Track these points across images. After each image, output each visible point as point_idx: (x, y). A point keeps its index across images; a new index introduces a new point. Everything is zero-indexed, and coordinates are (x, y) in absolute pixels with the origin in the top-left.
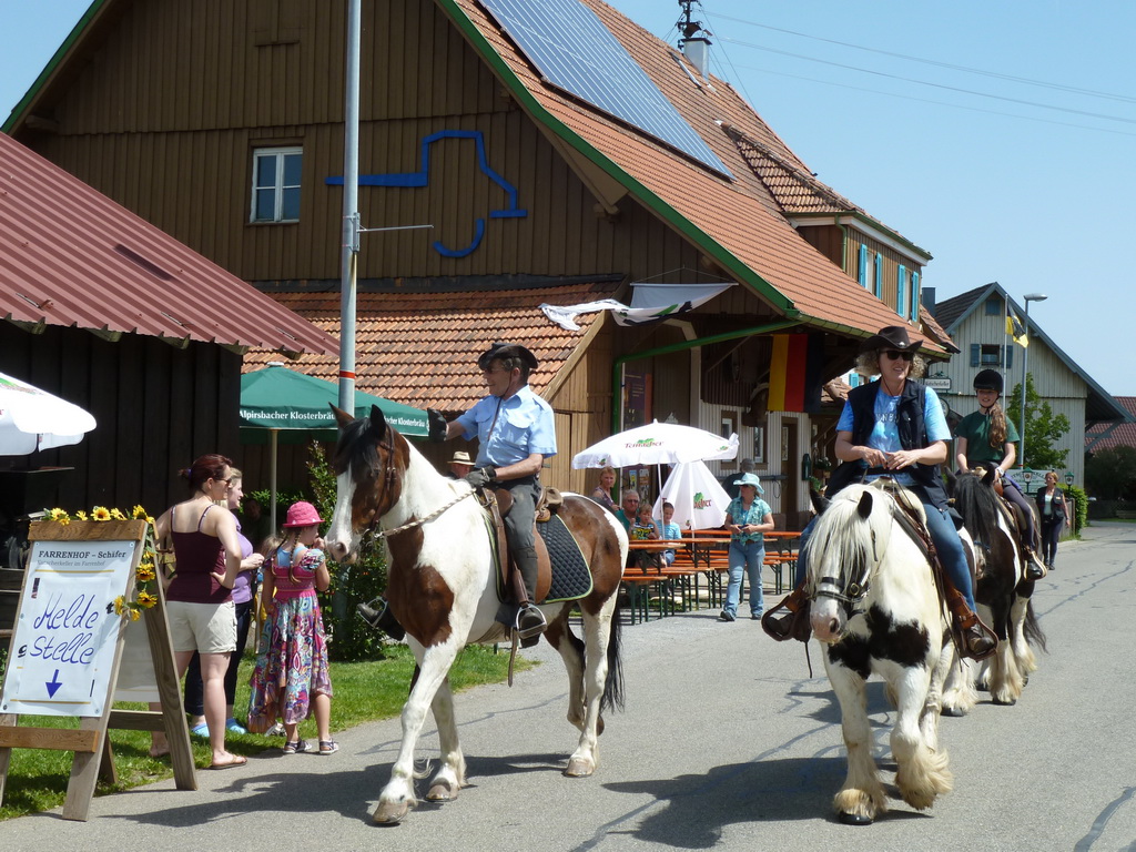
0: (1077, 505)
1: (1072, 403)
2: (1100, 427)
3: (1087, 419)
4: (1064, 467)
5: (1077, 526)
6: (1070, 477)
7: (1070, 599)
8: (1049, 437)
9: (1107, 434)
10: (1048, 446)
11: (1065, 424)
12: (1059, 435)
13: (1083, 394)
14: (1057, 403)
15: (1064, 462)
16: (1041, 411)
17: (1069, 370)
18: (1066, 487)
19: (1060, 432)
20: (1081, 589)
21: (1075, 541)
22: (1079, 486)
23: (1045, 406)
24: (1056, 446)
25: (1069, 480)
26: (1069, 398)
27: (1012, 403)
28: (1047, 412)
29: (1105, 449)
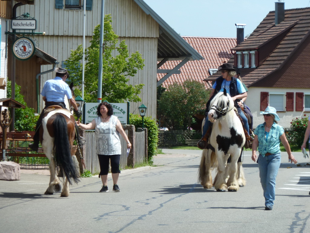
0: (150, 134)
1: (146, 42)
2: (170, 64)
3: (159, 56)
4: (139, 100)
5: (149, 154)
6: (143, 109)
7: (140, 218)
8: (126, 73)
9: (176, 70)
10: (125, 81)
11: (140, 62)
12: (134, 72)
13: (155, 34)
14: (132, 42)
15: (139, 96)
16: (118, 49)
17: (143, 12)
18: (140, 118)
19: (135, 68)
20: (150, 210)
21: (148, 167)
22: (151, 117)
23: (122, 45)
24: (132, 82)
25: (143, 112)
26: (143, 38)
27: (93, 42)
28: (123, 50)
29: (175, 84)
